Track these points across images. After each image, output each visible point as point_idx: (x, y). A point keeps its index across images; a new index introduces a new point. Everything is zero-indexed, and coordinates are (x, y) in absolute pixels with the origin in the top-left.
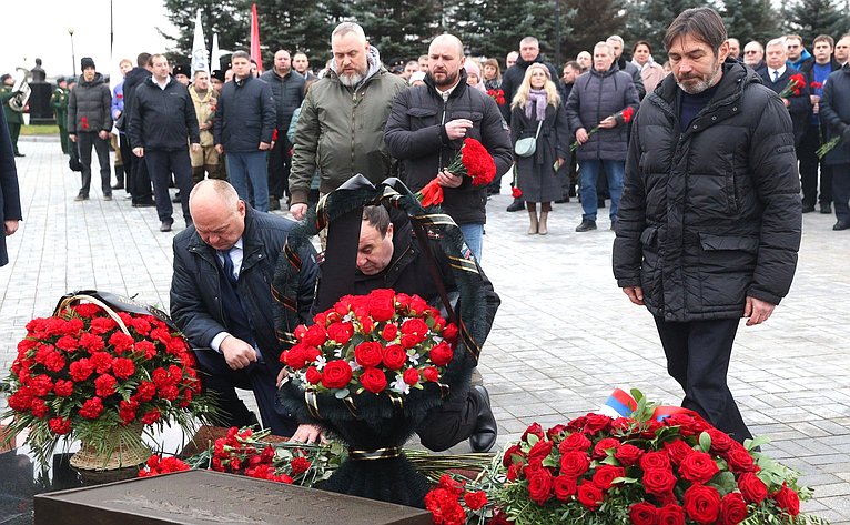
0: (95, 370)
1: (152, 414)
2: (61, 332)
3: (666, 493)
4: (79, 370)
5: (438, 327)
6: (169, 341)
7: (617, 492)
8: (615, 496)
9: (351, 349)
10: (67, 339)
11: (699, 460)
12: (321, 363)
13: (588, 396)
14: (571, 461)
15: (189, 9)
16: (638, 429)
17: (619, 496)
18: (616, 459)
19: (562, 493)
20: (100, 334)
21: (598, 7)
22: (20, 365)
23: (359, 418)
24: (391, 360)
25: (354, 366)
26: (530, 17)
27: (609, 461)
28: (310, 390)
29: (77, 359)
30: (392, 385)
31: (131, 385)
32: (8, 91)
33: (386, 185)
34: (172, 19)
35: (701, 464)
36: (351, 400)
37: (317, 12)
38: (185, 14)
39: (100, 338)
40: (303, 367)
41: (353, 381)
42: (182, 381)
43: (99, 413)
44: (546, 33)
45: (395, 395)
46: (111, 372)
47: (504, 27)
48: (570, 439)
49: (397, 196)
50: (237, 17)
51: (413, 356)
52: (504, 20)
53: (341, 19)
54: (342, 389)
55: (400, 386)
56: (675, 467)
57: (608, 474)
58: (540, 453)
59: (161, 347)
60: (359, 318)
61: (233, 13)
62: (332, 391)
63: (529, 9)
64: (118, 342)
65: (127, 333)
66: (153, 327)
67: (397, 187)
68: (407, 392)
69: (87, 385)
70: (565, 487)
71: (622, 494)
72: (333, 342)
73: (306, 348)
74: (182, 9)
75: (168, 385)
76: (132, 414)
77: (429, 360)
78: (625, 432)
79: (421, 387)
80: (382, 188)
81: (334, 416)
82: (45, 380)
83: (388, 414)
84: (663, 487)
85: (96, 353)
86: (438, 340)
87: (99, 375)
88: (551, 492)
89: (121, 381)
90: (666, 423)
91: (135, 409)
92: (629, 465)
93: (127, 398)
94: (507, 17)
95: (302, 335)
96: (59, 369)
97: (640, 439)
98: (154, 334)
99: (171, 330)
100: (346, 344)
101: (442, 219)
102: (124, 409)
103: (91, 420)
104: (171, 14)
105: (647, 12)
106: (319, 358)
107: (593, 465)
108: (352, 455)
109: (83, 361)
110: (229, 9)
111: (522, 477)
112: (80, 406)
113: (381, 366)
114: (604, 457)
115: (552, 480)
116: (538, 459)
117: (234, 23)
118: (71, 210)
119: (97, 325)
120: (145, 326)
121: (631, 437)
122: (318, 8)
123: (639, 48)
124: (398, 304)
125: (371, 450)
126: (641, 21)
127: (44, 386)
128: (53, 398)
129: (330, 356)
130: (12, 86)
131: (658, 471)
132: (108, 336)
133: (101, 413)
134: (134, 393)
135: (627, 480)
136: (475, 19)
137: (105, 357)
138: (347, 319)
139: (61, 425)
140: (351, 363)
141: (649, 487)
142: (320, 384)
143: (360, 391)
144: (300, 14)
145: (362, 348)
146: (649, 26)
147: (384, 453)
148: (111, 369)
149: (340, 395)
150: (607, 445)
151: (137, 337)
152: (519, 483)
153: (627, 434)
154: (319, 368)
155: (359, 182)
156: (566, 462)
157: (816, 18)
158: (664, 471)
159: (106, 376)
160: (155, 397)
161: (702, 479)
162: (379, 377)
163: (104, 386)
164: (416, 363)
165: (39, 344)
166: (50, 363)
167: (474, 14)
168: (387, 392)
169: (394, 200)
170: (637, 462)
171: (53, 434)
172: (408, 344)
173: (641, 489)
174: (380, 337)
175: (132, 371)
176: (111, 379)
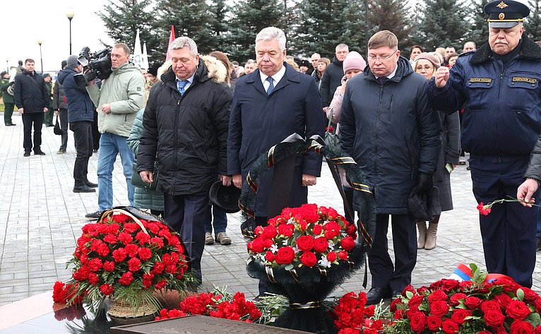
0: (128, 255)
1: (161, 282)
2: (105, 232)
3: (499, 325)
4: (119, 255)
5: (345, 227)
6: (170, 238)
7: (468, 325)
8: (466, 328)
9: (294, 240)
10: (110, 236)
11: (517, 305)
12: (274, 249)
13: (418, 274)
14: (437, 306)
15: (121, 27)
16: (477, 287)
17: (468, 328)
18: (466, 306)
19: (432, 327)
20: (130, 233)
21: (391, 24)
22: (80, 253)
23: (300, 282)
24: (319, 247)
25: (296, 250)
26: (348, 31)
27: (461, 307)
28: (267, 266)
29: (117, 248)
30: (319, 262)
31: (150, 265)
32: (6, 82)
33: (312, 139)
34: (110, 34)
35: (519, 308)
36: (294, 271)
37: (206, 29)
38: (119, 30)
39: (131, 235)
40: (262, 252)
41: (295, 260)
42: (179, 262)
43: (131, 281)
44: (358, 41)
45: (322, 268)
46: (138, 256)
47: (330, 38)
48: (435, 294)
49: (320, 146)
50: (153, 33)
51: (331, 244)
52: (331, 33)
53: (220, 33)
54: (288, 264)
55: (325, 262)
56: (503, 310)
57: (462, 314)
58: (415, 303)
59: (166, 241)
60: (298, 221)
61: (150, 29)
62: (282, 266)
63: (347, 26)
64: (141, 238)
65: (146, 232)
66: (161, 229)
67: (318, 140)
68: (329, 266)
69: (123, 264)
70: (434, 323)
71: (471, 326)
72: (282, 236)
73: (264, 240)
74: (117, 27)
75: (171, 264)
76: (150, 282)
77: (340, 247)
78: (469, 290)
79: (338, 263)
80: (310, 141)
81: (284, 281)
82: (97, 261)
83: (318, 280)
84: (498, 321)
85: (128, 245)
86: (344, 235)
87: (131, 258)
88: (426, 325)
89: (143, 262)
90: (494, 284)
91: (152, 279)
92: (473, 309)
93: (148, 272)
94: (333, 31)
95: (260, 232)
96: (106, 254)
97: (479, 293)
98: (161, 233)
99: (171, 231)
100: (291, 237)
101: (348, 160)
102: (146, 279)
103: (126, 286)
104: (110, 31)
105: (424, 26)
106: (273, 246)
107: (451, 310)
108: (291, 306)
109: (120, 249)
110: (148, 27)
111: (405, 317)
112: (120, 277)
113: (313, 250)
114: (458, 304)
115: (426, 318)
116: (415, 306)
117: (151, 36)
118: (56, 160)
119: (128, 227)
120: (156, 228)
121: (473, 292)
122: (206, 26)
123: (414, 51)
124: (320, 212)
125: (304, 303)
126: (419, 32)
127: (97, 265)
128: (102, 273)
129: (280, 245)
130: (9, 79)
131: (493, 311)
132: (134, 234)
133: (132, 281)
134: (152, 269)
135: (474, 318)
136: (311, 33)
137: (134, 247)
138: (289, 222)
139: (108, 288)
140: (294, 248)
141: (488, 322)
142: (274, 262)
143: (300, 266)
144: (195, 30)
145: (301, 239)
146: (425, 36)
147: (312, 305)
148: (138, 254)
149: (288, 268)
150: (459, 297)
151: (152, 235)
152: (403, 321)
153: (471, 291)
154: (273, 252)
155: (296, 138)
156: (434, 308)
157: (536, 30)
158: (497, 312)
159: (134, 259)
160: (163, 272)
161: (520, 317)
162: (312, 257)
163: (134, 264)
164: (333, 249)
165: (92, 239)
166: (100, 251)
167: (311, 29)
168: (317, 267)
169: (317, 149)
170: (479, 307)
171: (102, 294)
172: (329, 237)
173: (483, 323)
174: (310, 233)
175: (150, 256)
176: (138, 260)
